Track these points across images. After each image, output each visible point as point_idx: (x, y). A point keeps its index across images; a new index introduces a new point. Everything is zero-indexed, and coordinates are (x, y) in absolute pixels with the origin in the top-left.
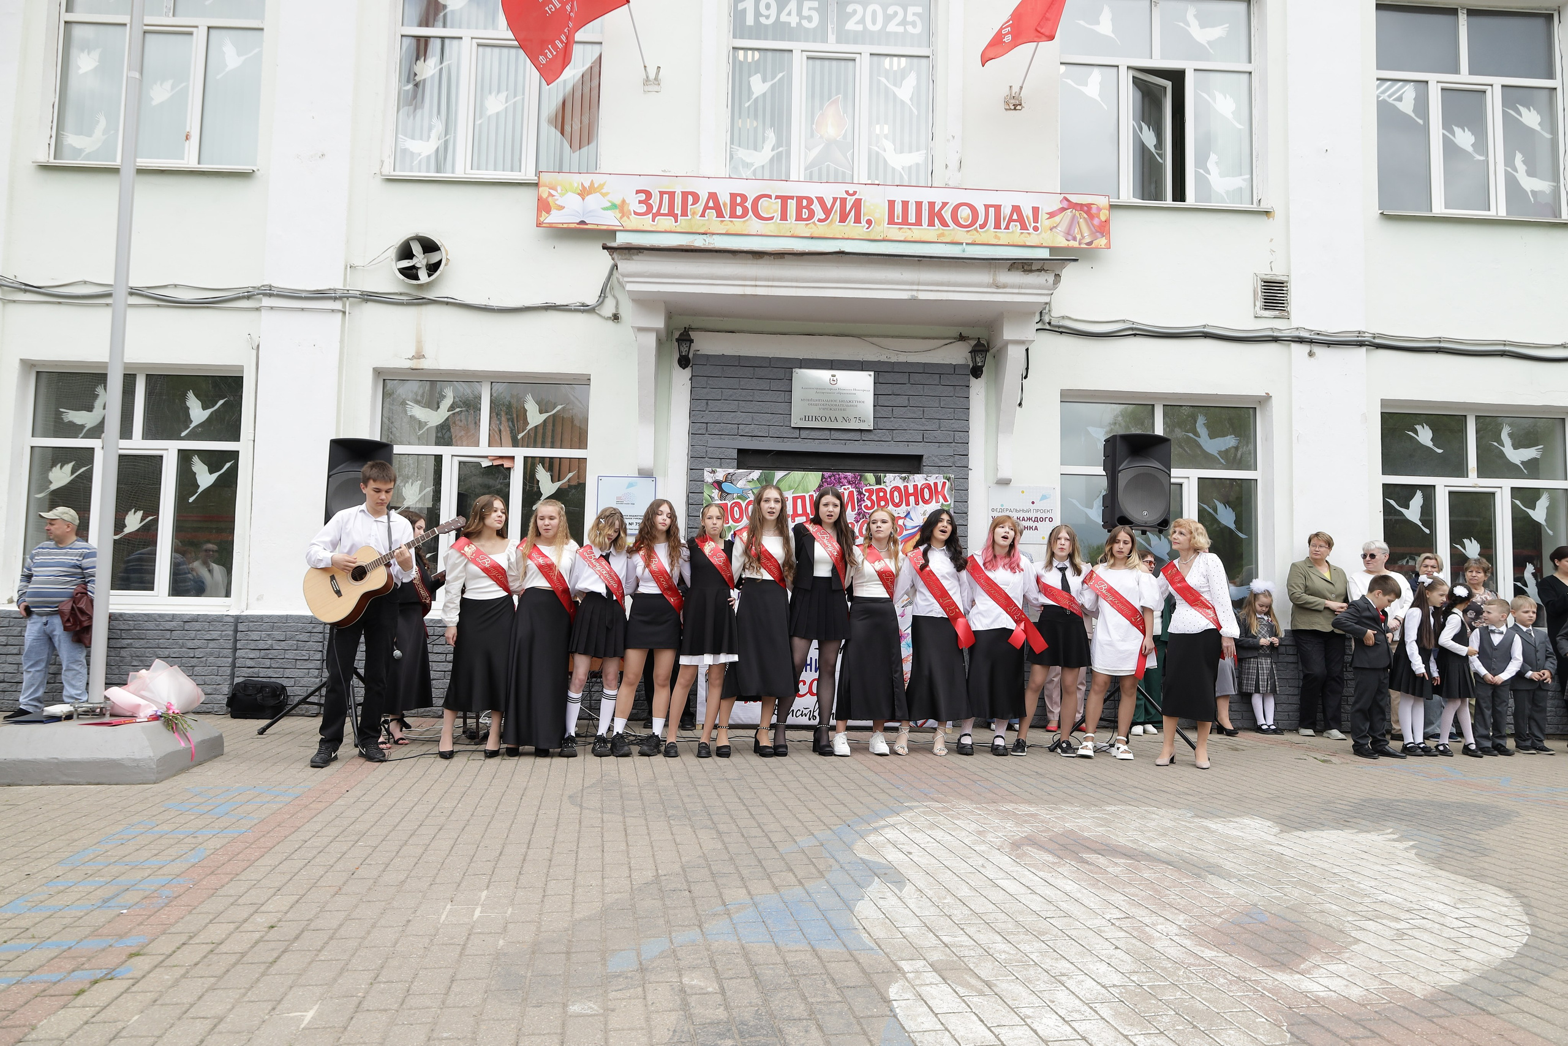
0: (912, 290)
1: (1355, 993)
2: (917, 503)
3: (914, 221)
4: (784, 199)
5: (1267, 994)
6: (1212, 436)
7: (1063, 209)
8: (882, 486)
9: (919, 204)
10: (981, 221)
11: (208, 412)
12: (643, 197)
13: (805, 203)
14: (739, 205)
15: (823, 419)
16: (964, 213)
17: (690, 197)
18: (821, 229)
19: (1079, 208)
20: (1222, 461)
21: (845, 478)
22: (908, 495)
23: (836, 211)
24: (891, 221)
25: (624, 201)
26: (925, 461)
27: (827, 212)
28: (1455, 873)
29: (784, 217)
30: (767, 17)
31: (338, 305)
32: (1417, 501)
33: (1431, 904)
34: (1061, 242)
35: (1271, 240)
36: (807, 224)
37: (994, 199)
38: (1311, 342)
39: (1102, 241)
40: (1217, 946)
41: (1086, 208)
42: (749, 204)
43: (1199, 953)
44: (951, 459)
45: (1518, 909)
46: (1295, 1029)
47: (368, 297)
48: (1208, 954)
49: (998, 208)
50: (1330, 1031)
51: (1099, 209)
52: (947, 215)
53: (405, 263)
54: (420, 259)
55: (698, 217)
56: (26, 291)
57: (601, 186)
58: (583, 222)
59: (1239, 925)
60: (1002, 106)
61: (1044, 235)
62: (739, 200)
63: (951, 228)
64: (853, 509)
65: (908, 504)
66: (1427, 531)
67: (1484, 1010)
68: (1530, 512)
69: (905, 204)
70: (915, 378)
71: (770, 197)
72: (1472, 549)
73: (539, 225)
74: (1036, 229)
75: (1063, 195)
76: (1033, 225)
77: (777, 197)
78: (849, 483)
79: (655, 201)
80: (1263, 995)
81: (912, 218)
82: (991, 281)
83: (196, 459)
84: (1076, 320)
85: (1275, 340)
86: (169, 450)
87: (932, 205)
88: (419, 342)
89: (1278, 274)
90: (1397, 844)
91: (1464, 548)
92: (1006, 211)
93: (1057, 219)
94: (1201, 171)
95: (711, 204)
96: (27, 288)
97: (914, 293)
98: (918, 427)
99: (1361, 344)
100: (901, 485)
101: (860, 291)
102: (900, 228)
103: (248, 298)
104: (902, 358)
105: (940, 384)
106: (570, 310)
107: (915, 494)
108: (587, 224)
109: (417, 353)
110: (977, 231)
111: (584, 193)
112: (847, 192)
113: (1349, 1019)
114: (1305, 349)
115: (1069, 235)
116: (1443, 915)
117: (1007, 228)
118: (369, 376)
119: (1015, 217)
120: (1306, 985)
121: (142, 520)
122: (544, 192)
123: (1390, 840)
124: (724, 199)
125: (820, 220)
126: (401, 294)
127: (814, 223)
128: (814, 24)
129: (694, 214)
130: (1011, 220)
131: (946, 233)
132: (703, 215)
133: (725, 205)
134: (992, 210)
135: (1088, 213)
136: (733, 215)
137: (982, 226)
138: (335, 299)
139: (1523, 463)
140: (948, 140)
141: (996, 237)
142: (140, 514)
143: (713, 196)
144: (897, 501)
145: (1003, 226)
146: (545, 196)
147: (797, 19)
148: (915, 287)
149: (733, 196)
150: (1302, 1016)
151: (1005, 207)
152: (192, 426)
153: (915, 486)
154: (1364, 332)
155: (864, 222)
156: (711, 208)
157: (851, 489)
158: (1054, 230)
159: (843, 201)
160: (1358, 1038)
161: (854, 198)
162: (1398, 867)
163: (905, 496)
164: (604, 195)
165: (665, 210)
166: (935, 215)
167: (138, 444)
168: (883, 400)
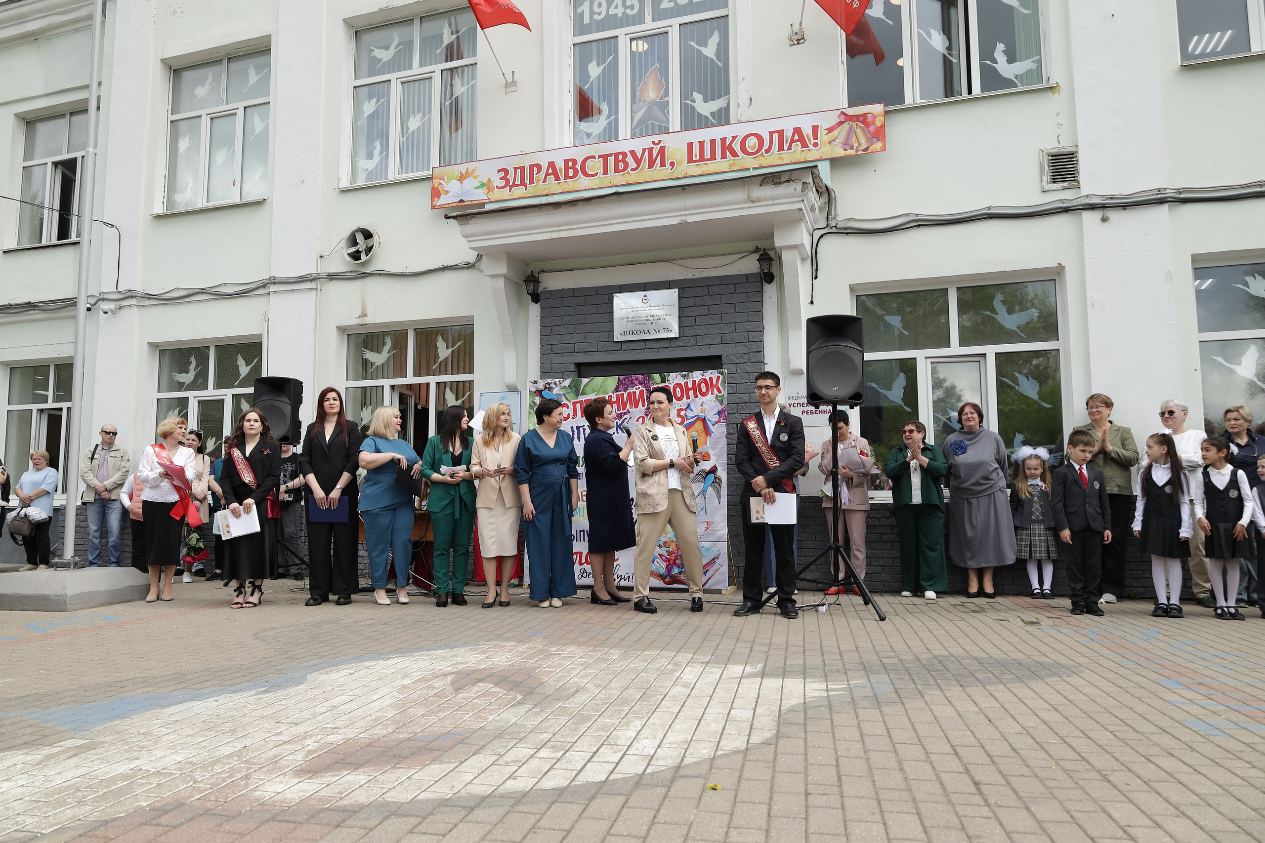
0: (681, 215)
2: (696, 396)
3: (709, 157)
4: (605, 157)
6: (1010, 312)
7: (841, 123)
8: (666, 384)
9: (713, 142)
10: (766, 147)
11: (249, 367)
12: (502, 174)
13: (621, 157)
14: (571, 168)
15: (639, 332)
16: (752, 142)
17: (535, 168)
18: (633, 177)
19: (855, 120)
20: (1023, 335)
21: (637, 379)
22: (688, 390)
23: (645, 160)
24: (690, 160)
25: (489, 180)
26: (724, 360)
27: (638, 161)
29: (605, 172)
30: (599, 14)
31: (312, 285)
34: (839, 152)
35: (1058, 114)
36: (623, 175)
37: (776, 126)
38: (1103, 207)
39: (878, 145)
41: (862, 119)
42: (578, 167)
44: (747, 356)
47: (332, 277)
49: (781, 133)
51: (875, 117)
52: (737, 147)
53: (353, 249)
54: (362, 245)
55: (541, 183)
56: (149, 299)
57: (473, 171)
58: (461, 201)
60: (787, 43)
61: (824, 149)
62: (571, 164)
63: (741, 157)
64: (643, 405)
65: (688, 398)
69: (701, 144)
70: (714, 290)
71: (594, 157)
73: (433, 208)
74: (815, 145)
75: (840, 111)
76: (813, 141)
77: (600, 157)
78: (640, 383)
79: (511, 177)
81: (707, 155)
82: (746, 197)
83: (243, 401)
84: (861, 220)
85: (1066, 210)
86: (227, 395)
87: (723, 140)
88: (363, 305)
89: (1066, 146)
92: (788, 134)
93: (835, 133)
94: (988, 62)
95: (550, 171)
96: (149, 297)
97: (684, 218)
98: (716, 331)
99: (1161, 201)
100: (682, 381)
101: (640, 223)
102: (698, 165)
103: (264, 287)
104: (705, 274)
105: (735, 292)
106: (458, 269)
107: (694, 388)
108: (464, 202)
109: (362, 313)
110: (763, 156)
111: (462, 178)
112: (653, 143)
114: (1097, 215)
115: (847, 145)
117: (790, 148)
118: (334, 333)
119: (796, 138)
121: (215, 444)
122: (436, 182)
124: (560, 165)
125: (633, 170)
126: (351, 272)
127: (628, 172)
128: (635, 11)
129: (538, 181)
130: (793, 141)
131: (737, 162)
132: (545, 181)
133: (560, 170)
134: (776, 136)
135: (865, 122)
136: (567, 177)
137: (767, 151)
138: (311, 281)
140: (739, 83)
141: (781, 158)
142: (214, 439)
143: (552, 164)
144: (679, 395)
145: (786, 147)
146: (436, 185)
147: (622, 10)
148: (684, 213)
149: (566, 162)
151: (787, 130)
152: (241, 378)
153: (694, 382)
154: (1166, 189)
155: (668, 165)
156: (550, 174)
157: (641, 389)
158: (832, 143)
159: (651, 150)
161: (659, 146)
163: (685, 390)
164: (475, 178)
165: (518, 182)
166: (727, 148)
167: (211, 393)
168: (687, 312)
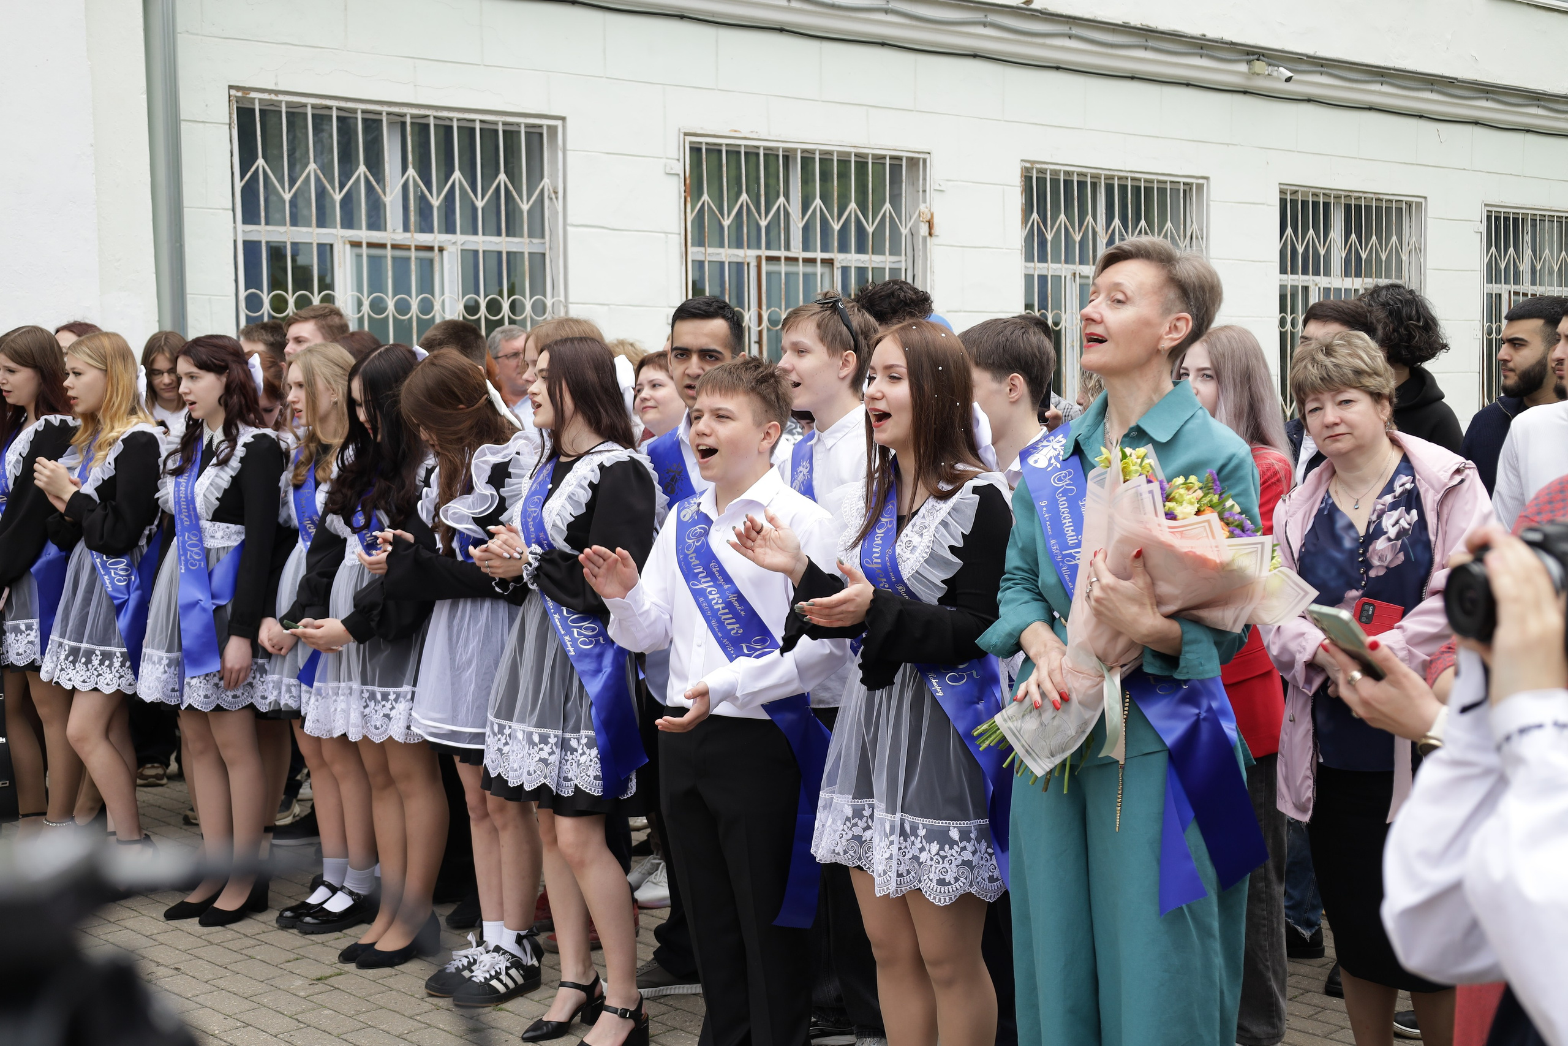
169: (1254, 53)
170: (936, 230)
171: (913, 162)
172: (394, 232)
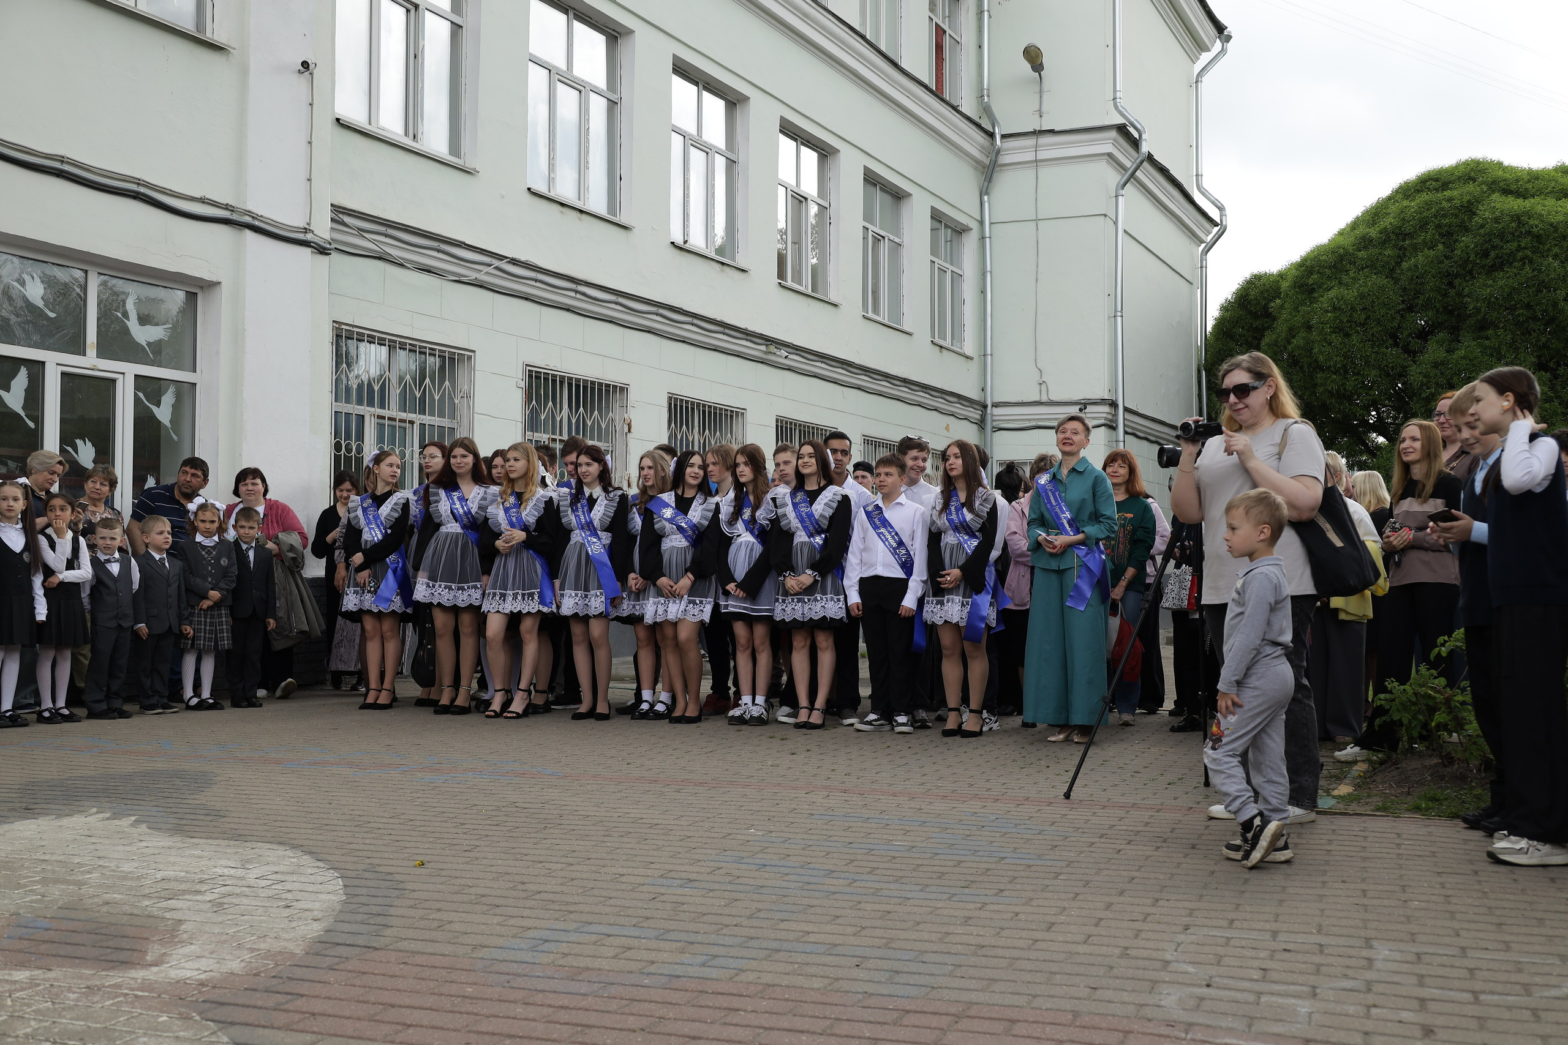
1: (235, 965)
5: (140, 993)
28: (211, 838)
32: (21, 381)
33: (219, 871)
40: (22, 965)
43: (6, 977)
45: (304, 857)
46: (210, 1015)
48: (21, 975)
50: (248, 1006)
59: (20, 938)
66: (32, 425)
67: (369, 947)
68: (154, 408)
72: (86, 454)
80: (136, 996)
90: (117, 822)
91: (77, 452)
113: (255, 990)
116: (242, 878)
120: (175, 974)
123: (103, 820)
139: (149, 344)
150: (203, 1001)
160: (283, 1004)
162: (144, 844)
169: (769, 341)
170: (632, 430)
171: (622, 389)
172: (393, 411)
